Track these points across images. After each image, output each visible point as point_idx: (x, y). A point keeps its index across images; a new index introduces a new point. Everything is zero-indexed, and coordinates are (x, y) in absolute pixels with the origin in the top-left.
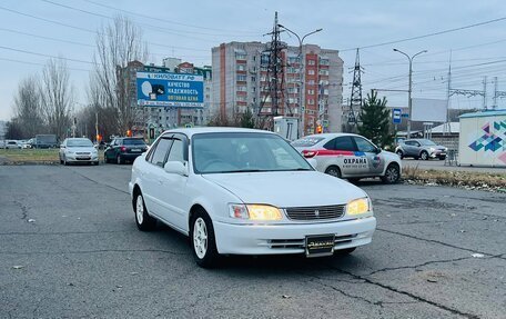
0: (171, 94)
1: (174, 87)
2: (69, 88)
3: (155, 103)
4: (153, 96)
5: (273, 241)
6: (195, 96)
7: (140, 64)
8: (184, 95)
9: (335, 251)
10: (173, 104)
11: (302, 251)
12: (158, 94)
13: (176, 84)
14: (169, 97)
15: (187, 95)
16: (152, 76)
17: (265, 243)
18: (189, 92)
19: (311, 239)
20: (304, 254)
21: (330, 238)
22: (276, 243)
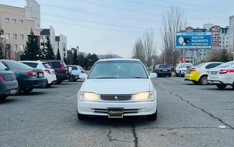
0: (194, 42)
1: (195, 39)
2: (154, 42)
3: (185, 47)
4: (184, 44)
5: (95, 109)
6: (206, 42)
7: (192, 28)
8: (200, 42)
9: (124, 116)
10: (194, 47)
11: (107, 115)
12: (187, 42)
13: (196, 37)
14: (192, 44)
15: (202, 42)
16: (184, 34)
17: (91, 110)
18: (203, 41)
19: (110, 109)
20: (107, 116)
21: (121, 109)
22: (97, 110)
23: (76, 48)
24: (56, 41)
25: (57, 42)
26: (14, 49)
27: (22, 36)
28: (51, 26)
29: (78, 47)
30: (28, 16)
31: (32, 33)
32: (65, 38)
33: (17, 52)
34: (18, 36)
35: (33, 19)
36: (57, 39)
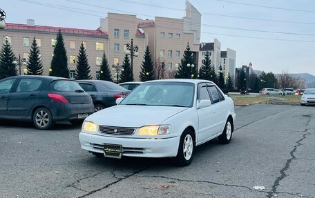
9: (122, 156)
17: (89, 145)
19: (106, 146)
20: (103, 154)
22: (95, 145)
23: (248, 66)
24: (222, 56)
25: (223, 59)
26: (168, 69)
27: (178, 53)
28: (215, 39)
29: (251, 64)
30: (186, 29)
31: (188, 49)
32: (234, 53)
33: (171, 71)
34: (174, 53)
35: (191, 32)
36: (224, 54)
